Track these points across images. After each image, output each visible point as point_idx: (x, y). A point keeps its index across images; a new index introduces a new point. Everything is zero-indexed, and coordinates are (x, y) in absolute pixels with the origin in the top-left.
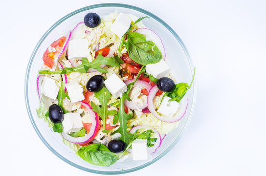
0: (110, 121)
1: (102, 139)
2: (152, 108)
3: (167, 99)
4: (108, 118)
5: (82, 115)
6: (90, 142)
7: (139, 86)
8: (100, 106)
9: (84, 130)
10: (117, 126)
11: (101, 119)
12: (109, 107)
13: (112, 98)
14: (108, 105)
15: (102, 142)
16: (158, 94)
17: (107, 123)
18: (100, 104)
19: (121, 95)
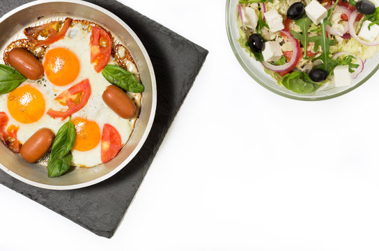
0: (311, 48)
1: (302, 67)
2: (353, 33)
3: (368, 22)
4: (309, 45)
5: (281, 44)
6: (290, 71)
7: (339, 12)
8: (301, 33)
9: (284, 58)
10: (319, 52)
11: (302, 46)
12: (309, 33)
13: (312, 25)
14: (309, 31)
15: (303, 70)
16: (358, 19)
17: (308, 50)
18: (300, 31)
19: (322, 22)
